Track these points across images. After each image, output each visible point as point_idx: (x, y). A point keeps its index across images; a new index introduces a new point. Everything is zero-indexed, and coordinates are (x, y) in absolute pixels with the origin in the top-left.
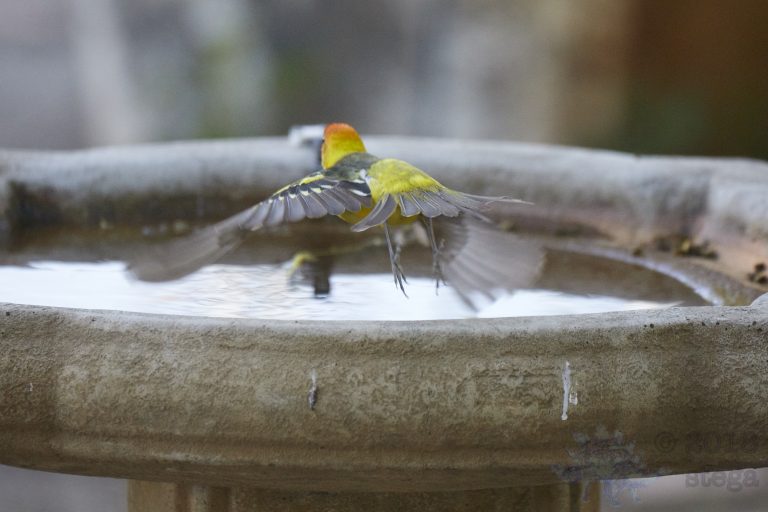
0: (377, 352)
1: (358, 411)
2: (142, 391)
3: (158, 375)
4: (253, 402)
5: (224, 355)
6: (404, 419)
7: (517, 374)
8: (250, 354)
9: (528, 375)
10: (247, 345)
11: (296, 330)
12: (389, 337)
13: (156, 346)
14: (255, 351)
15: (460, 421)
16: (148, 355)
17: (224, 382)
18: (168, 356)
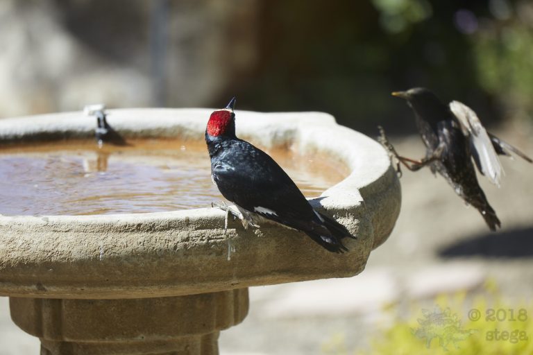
0: (133, 231)
1: (125, 261)
2: (15, 255)
3: (22, 247)
4: (72, 259)
5: (56, 235)
6: (148, 265)
7: (204, 238)
8: (69, 234)
9: (209, 239)
10: (67, 229)
11: (92, 221)
12: (139, 222)
13: (21, 232)
14: (72, 232)
15: (176, 264)
16: (17, 237)
17: (56, 249)
18: (27, 237)
